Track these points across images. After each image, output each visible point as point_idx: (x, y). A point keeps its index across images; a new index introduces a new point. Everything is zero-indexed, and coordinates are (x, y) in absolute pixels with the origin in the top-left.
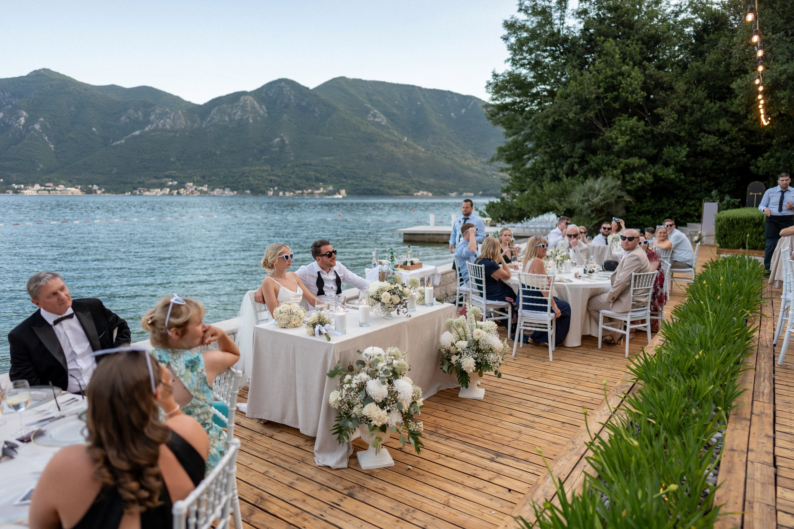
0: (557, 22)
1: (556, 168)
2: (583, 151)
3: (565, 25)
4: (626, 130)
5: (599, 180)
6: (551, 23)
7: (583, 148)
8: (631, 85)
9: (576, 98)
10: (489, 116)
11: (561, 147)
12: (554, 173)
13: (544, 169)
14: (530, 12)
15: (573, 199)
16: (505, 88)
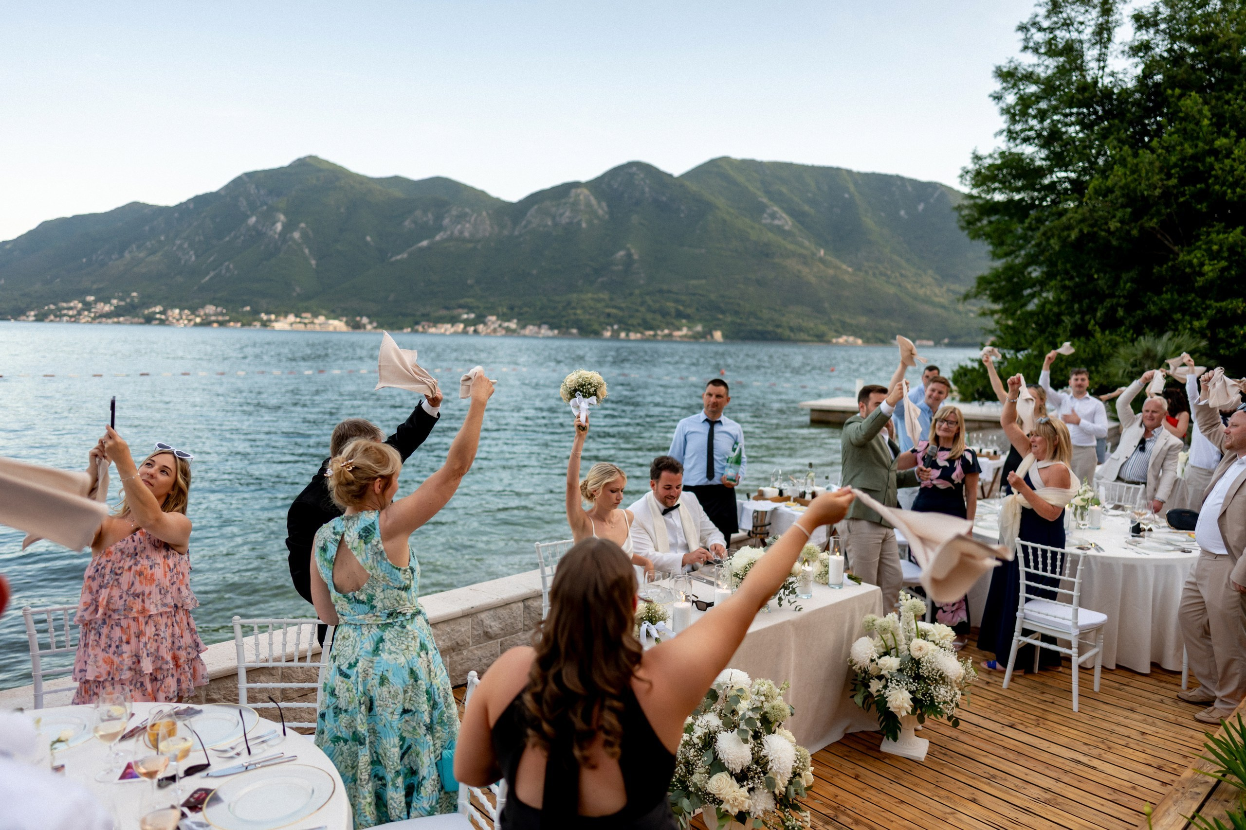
0: (1093, 65)
1: (1083, 313)
2: (1135, 286)
3: (1107, 70)
4: (1220, 251)
5: (1165, 338)
6: (1081, 69)
7: (1133, 280)
8: (1232, 170)
9: (1123, 196)
10: (964, 224)
11: (1091, 278)
12: (1079, 322)
13: (1059, 315)
14: (1043, 50)
15: (1112, 370)
16: (994, 179)
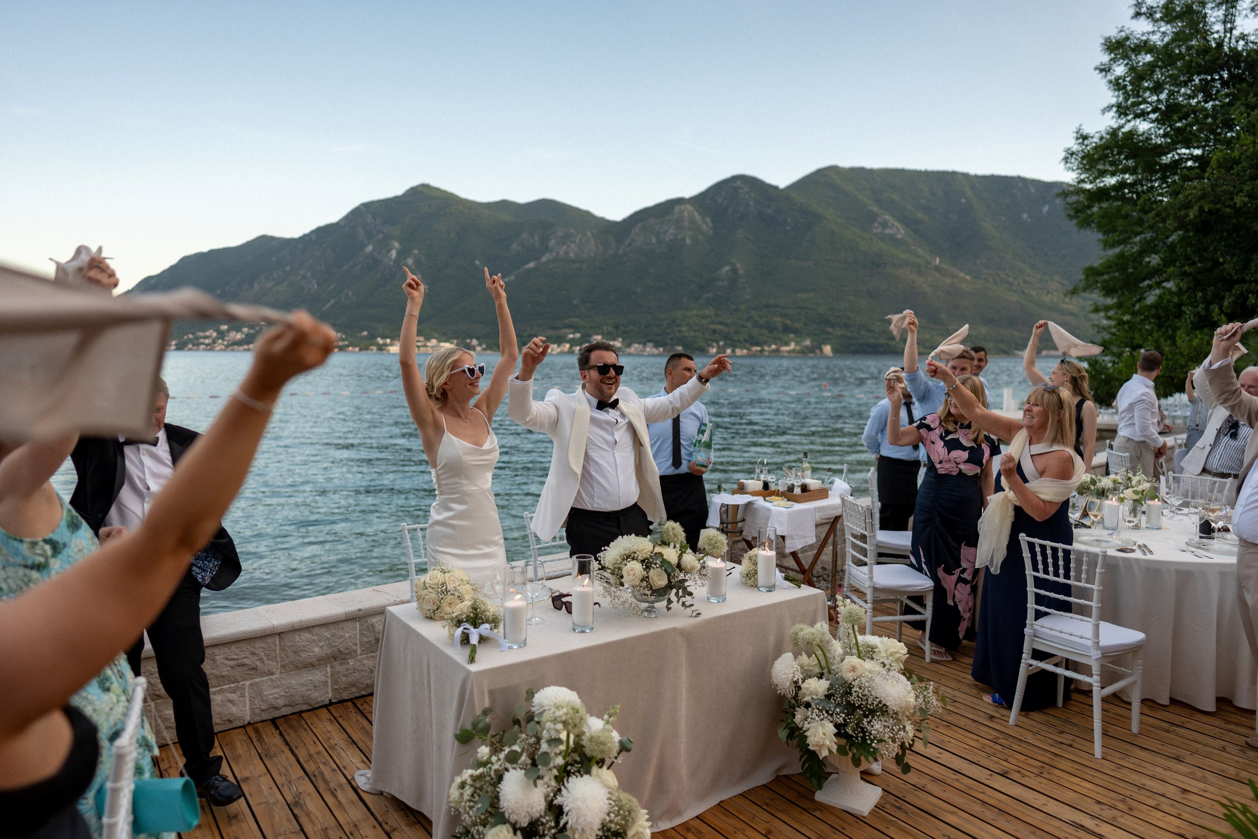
0: (1219, 27)
1: (1208, 303)
3: (1236, 33)
6: (1205, 34)
9: (1252, 167)
10: (1072, 213)
11: (1216, 263)
12: (1203, 313)
13: (1179, 305)
14: (1158, 16)
16: (1104, 158)
